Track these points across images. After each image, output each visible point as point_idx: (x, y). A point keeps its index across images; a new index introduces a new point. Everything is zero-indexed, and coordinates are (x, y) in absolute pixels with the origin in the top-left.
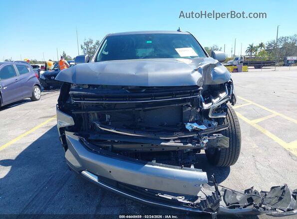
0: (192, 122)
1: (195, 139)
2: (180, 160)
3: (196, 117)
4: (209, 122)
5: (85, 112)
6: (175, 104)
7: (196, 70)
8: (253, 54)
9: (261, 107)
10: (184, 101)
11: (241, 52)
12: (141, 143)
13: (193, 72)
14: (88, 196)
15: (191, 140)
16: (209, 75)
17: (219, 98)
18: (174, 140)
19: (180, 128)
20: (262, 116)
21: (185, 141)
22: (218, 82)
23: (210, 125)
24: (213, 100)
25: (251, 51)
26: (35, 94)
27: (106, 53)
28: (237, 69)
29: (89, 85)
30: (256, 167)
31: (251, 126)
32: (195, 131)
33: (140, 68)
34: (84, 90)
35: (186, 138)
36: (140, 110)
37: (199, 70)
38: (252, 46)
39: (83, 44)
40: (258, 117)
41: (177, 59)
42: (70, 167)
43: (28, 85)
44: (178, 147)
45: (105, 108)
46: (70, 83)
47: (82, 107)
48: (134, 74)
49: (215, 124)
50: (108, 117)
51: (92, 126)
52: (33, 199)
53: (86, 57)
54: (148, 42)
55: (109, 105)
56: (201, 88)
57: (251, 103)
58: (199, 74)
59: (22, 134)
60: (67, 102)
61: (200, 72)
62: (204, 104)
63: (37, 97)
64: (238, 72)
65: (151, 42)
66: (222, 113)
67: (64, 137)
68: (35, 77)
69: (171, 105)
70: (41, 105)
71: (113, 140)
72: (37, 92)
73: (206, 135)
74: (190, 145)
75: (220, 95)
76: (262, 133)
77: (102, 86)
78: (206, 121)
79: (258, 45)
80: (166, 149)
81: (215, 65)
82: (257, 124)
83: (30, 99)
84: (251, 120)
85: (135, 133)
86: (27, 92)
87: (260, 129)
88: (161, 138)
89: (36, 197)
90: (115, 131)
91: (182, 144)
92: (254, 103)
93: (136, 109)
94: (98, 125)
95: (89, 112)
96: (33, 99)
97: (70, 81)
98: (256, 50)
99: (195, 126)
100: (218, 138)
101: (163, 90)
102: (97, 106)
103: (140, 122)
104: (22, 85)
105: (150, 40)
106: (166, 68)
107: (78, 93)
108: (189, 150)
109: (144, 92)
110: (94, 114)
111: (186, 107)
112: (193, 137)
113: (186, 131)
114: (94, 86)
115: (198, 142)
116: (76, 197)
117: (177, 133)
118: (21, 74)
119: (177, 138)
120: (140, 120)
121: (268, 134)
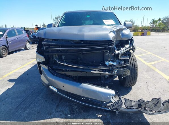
0: (110, 61)
1: (111, 70)
2: (102, 81)
3: (112, 58)
4: (119, 61)
5: (50, 54)
6: (100, 50)
7: (111, 32)
8: (154, 25)
9: (155, 55)
10: (105, 49)
11: (147, 23)
12: (81, 71)
13: (110, 33)
14: (53, 100)
15: (108, 71)
16: (119, 35)
17: (125, 48)
18: (99, 70)
19: (103, 64)
20: (155, 61)
21: (104, 71)
22: (125, 39)
23: (119, 63)
24: (121, 49)
25: (153, 24)
26: (27, 46)
27: (64, 23)
28: (144, 34)
29: (53, 39)
30: (147, 88)
31: (148, 66)
32: (110, 66)
33: (80, 30)
34: (50, 42)
35: (105, 69)
36: (81, 54)
37: (113, 32)
38: (154, 20)
39: (55, 19)
40: (153, 61)
41: (103, 26)
42: (43, 84)
43: (23, 41)
44: (101, 74)
45: (61, 52)
46: (43, 39)
47: (49, 51)
48: (77, 33)
49: (123, 62)
50: (63, 57)
51: (55, 62)
52: (24, 101)
53: (53, 24)
54: (87, 16)
55: (64, 50)
56: (114, 42)
57: (149, 53)
58: (113, 34)
59: (19, 67)
60: (42, 49)
61: (114, 33)
62: (116, 51)
63: (28, 48)
64: (144, 35)
65: (89, 16)
66: (127, 56)
67: (40, 68)
68: (26, 36)
69: (97, 51)
70: (30, 52)
71: (66, 69)
72: (28, 45)
73: (116, 68)
74: (107, 73)
75: (126, 46)
76: (153, 70)
77: (60, 40)
78: (117, 60)
79: (158, 20)
80: (94, 75)
81: (123, 29)
82: (151, 65)
83: (24, 49)
84: (148, 63)
85: (77, 66)
86: (22, 45)
87: (153, 68)
88: (91, 69)
89: (25, 99)
90: (66, 65)
91: (103, 73)
92: (151, 53)
93: (78, 53)
94: (57, 61)
95: (53, 54)
96: (26, 49)
97: (43, 37)
98: (156, 23)
99: (111, 63)
100: (123, 70)
101: (93, 43)
102: (57, 50)
103: (81, 60)
104: (20, 41)
105: (89, 15)
106: (95, 30)
107: (47, 43)
108: (107, 76)
109: (82, 44)
110: (55, 55)
111: (106, 52)
112: (110, 69)
113: (106, 66)
114: (55, 40)
115: (112, 72)
116: (46, 100)
117: (101, 67)
118: (19, 34)
119: (100, 69)
120: (80, 59)
121: (157, 70)
